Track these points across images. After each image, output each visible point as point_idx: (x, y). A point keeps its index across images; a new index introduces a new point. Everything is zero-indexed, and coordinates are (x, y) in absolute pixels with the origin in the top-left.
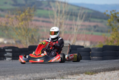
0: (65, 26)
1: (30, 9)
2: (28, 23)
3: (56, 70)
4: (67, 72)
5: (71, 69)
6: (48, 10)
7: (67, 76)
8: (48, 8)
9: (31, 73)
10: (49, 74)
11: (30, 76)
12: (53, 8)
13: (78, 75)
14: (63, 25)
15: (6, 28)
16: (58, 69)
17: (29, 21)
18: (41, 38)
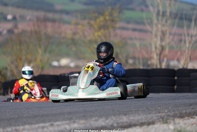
0: (171, 37)
1: (112, 9)
2: (109, 33)
3: (155, 109)
4: (173, 113)
5: (180, 108)
6: (142, 10)
7: (174, 120)
8: (143, 7)
9: (115, 115)
10: (143, 117)
11: (112, 119)
12: (151, 8)
13: (192, 118)
14: (167, 36)
15: (74, 42)
16: (159, 108)
17: (111, 30)
18: (131, 58)
